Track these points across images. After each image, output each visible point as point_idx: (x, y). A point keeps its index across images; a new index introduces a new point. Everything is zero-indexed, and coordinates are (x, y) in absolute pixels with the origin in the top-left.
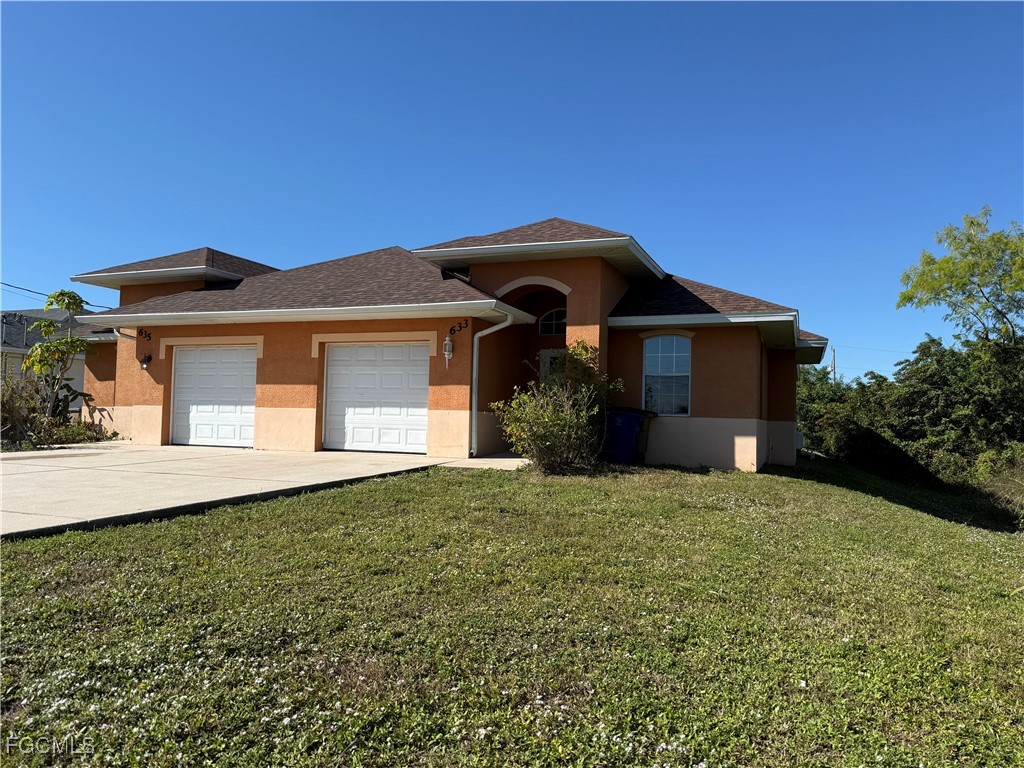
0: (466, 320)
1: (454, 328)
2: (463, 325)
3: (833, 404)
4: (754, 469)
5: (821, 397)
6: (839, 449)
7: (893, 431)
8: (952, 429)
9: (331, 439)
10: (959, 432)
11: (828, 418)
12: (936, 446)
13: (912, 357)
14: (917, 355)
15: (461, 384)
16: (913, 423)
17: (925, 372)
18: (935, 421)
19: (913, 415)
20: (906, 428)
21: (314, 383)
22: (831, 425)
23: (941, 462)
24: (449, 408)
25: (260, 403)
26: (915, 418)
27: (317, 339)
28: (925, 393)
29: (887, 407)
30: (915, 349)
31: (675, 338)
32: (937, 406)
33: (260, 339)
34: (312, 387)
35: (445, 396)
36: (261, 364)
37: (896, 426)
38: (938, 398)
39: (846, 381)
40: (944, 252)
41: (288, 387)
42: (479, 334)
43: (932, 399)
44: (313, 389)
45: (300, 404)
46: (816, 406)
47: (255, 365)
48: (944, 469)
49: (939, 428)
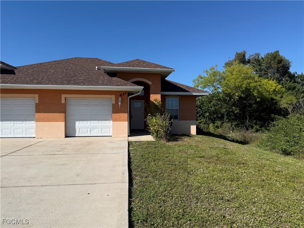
0: (126, 92)
1: (121, 94)
2: (125, 93)
4: (196, 134)
8: (203, 118)
9: (70, 133)
10: (205, 119)
12: (200, 123)
15: (124, 113)
18: (199, 116)
21: (63, 113)
23: (203, 127)
24: (120, 121)
25: (37, 120)
27: (63, 96)
31: (174, 98)
32: (200, 113)
33: (37, 96)
34: (62, 114)
35: (119, 117)
36: (37, 106)
38: (200, 111)
40: (205, 75)
41: (51, 114)
42: (130, 97)
43: (198, 111)
44: (62, 115)
45: (57, 121)
47: (35, 106)
49: (200, 118)
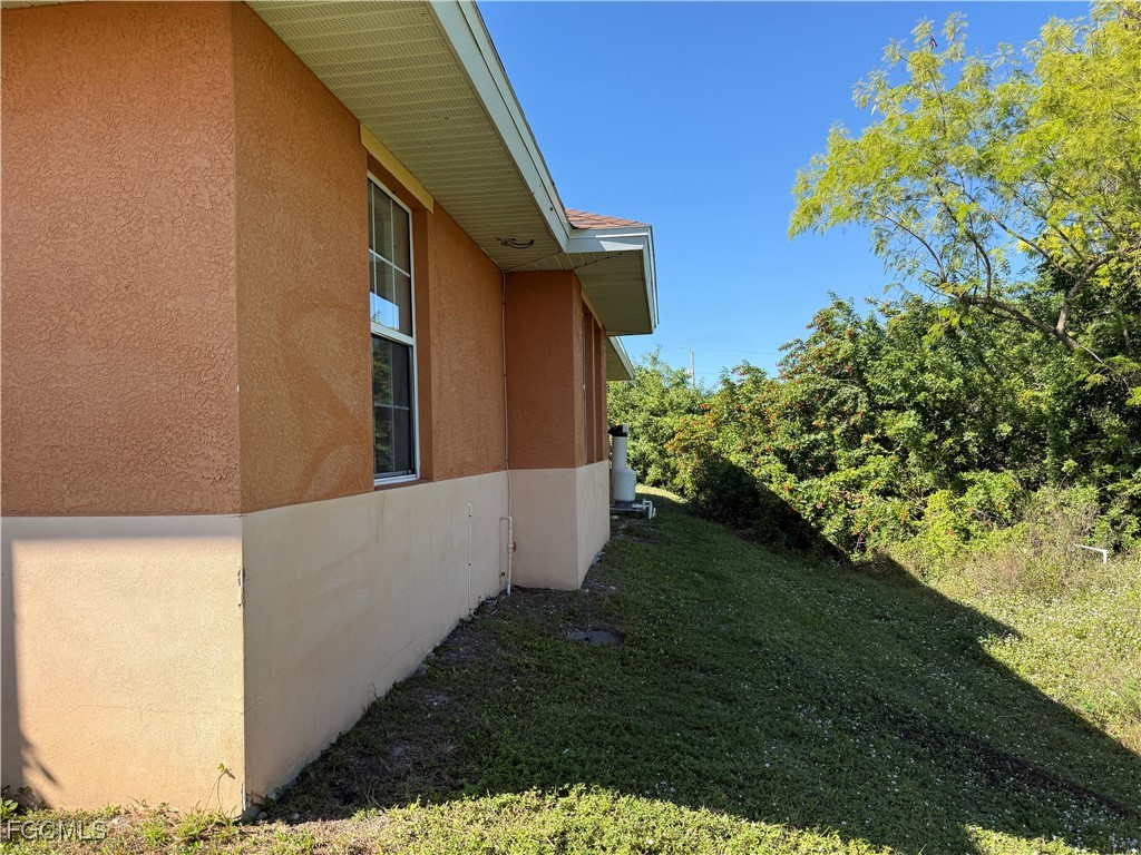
3: (689, 417)
5: (675, 407)
6: (701, 487)
7: (784, 461)
8: (879, 452)
10: (894, 458)
11: (680, 440)
12: (856, 485)
13: (807, 335)
14: (814, 330)
16: (815, 445)
17: (832, 355)
18: (852, 439)
19: (815, 430)
20: (805, 454)
22: (685, 449)
23: (870, 516)
26: (819, 437)
28: (832, 394)
29: (774, 420)
30: (810, 322)
32: (854, 412)
37: (788, 453)
38: (855, 399)
39: (707, 386)
43: (845, 401)
46: (668, 420)
48: (877, 528)
49: (858, 452)
